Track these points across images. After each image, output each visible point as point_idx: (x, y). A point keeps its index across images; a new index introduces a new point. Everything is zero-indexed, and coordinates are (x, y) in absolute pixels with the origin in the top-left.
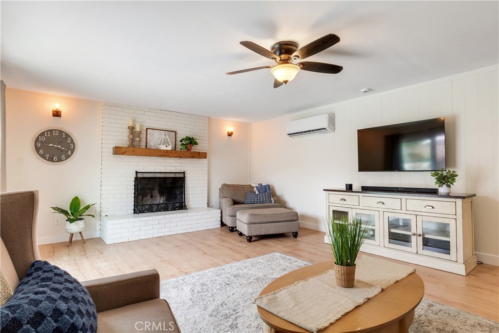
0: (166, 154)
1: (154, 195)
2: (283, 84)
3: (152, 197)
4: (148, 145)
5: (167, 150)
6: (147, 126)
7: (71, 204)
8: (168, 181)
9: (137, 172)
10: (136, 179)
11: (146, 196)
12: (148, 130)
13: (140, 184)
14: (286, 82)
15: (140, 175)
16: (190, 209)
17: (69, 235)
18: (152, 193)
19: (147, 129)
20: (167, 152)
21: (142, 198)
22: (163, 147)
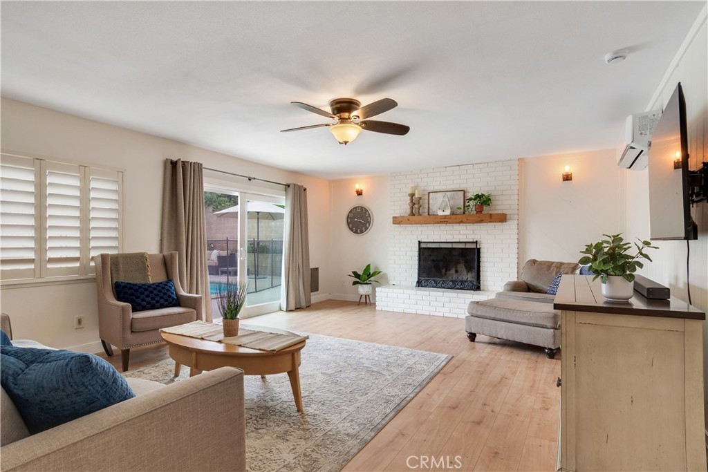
0: (444, 220)
1: (459, 269)
3: (457, 271)
4: (430, 211)
5: (446, 216)
6: (431, 189)
7: (365, 270)
8: (454, 253)
9: (420, 242)
10: (420, 249)
11: (450, 270)
12: (431, 194)
13: (423, 255)
15: (423, 246)
16: (488, 291)
17: (360, 296)
18: (456, 267)
19: (429, 193)
20: (445, 218)
21: (446, 271)
22: (440, 213)
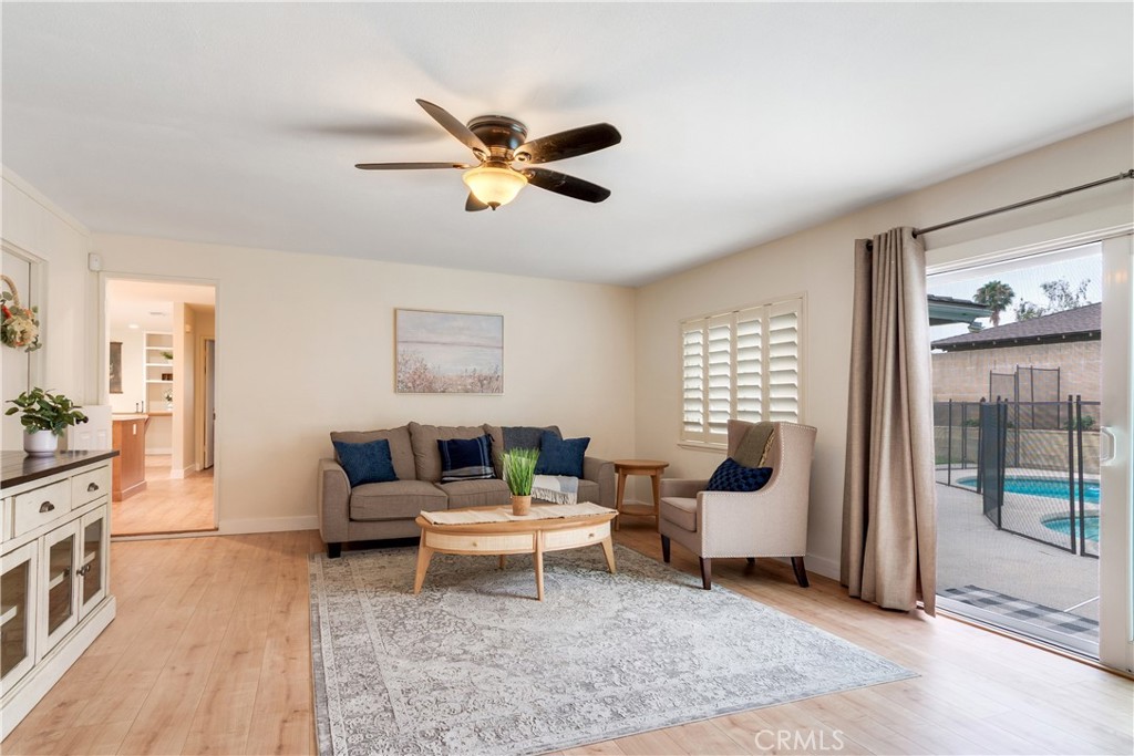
2: (487, 207)
14: (494, 206)
